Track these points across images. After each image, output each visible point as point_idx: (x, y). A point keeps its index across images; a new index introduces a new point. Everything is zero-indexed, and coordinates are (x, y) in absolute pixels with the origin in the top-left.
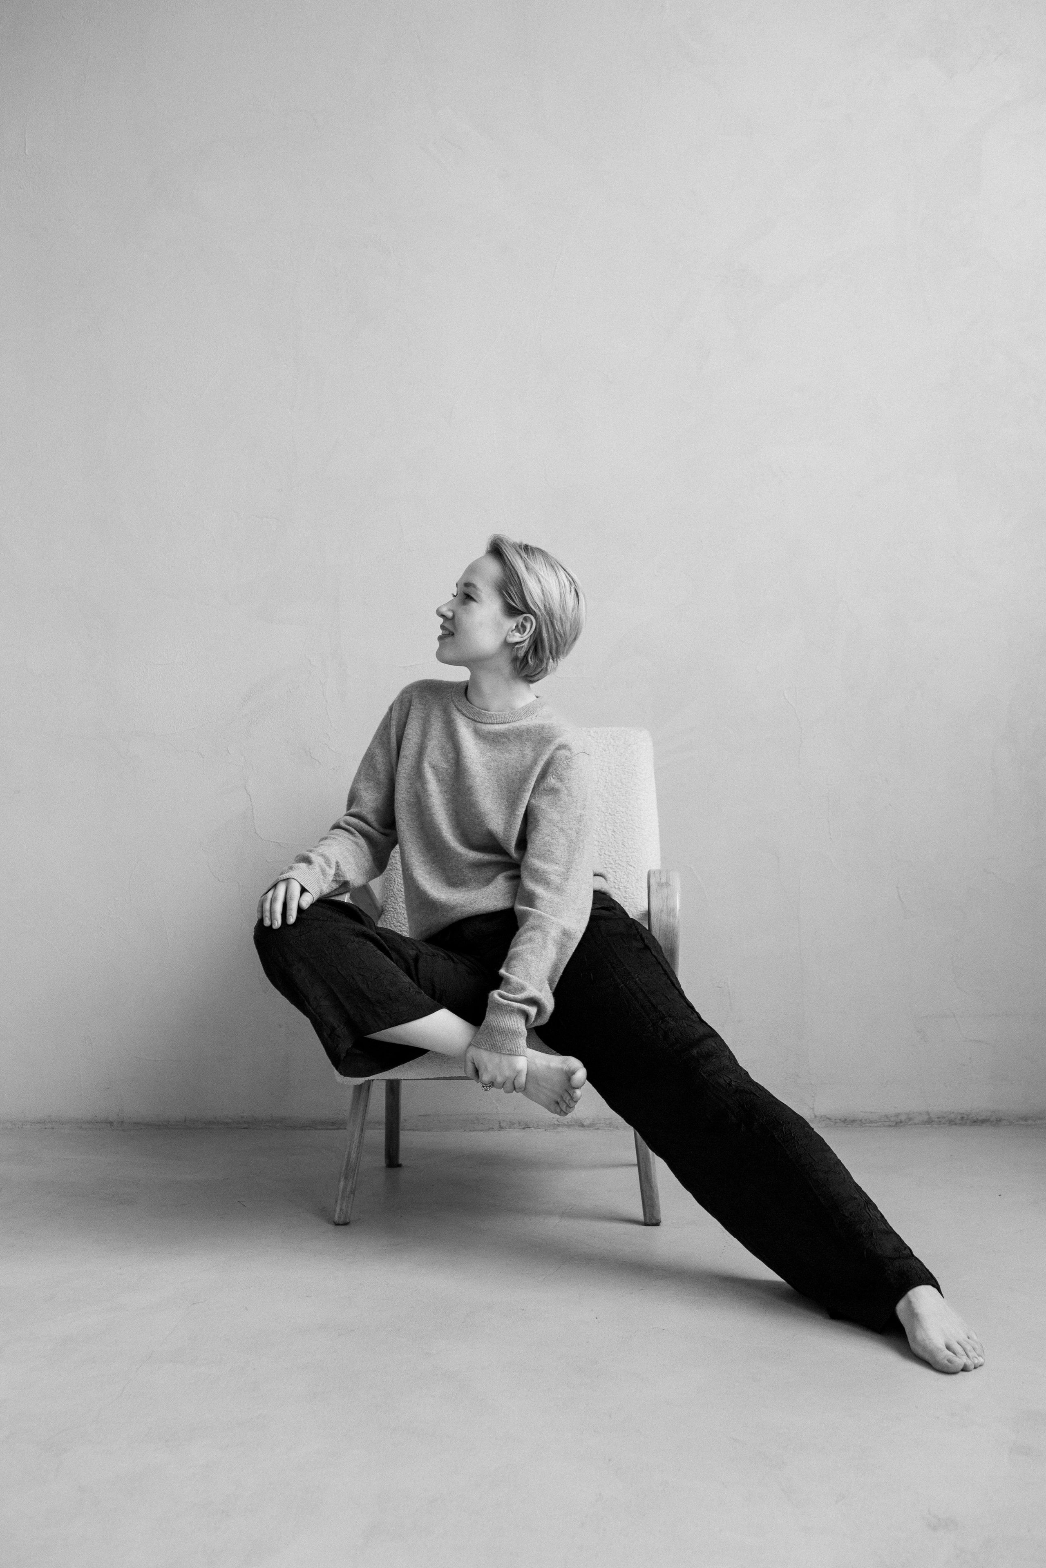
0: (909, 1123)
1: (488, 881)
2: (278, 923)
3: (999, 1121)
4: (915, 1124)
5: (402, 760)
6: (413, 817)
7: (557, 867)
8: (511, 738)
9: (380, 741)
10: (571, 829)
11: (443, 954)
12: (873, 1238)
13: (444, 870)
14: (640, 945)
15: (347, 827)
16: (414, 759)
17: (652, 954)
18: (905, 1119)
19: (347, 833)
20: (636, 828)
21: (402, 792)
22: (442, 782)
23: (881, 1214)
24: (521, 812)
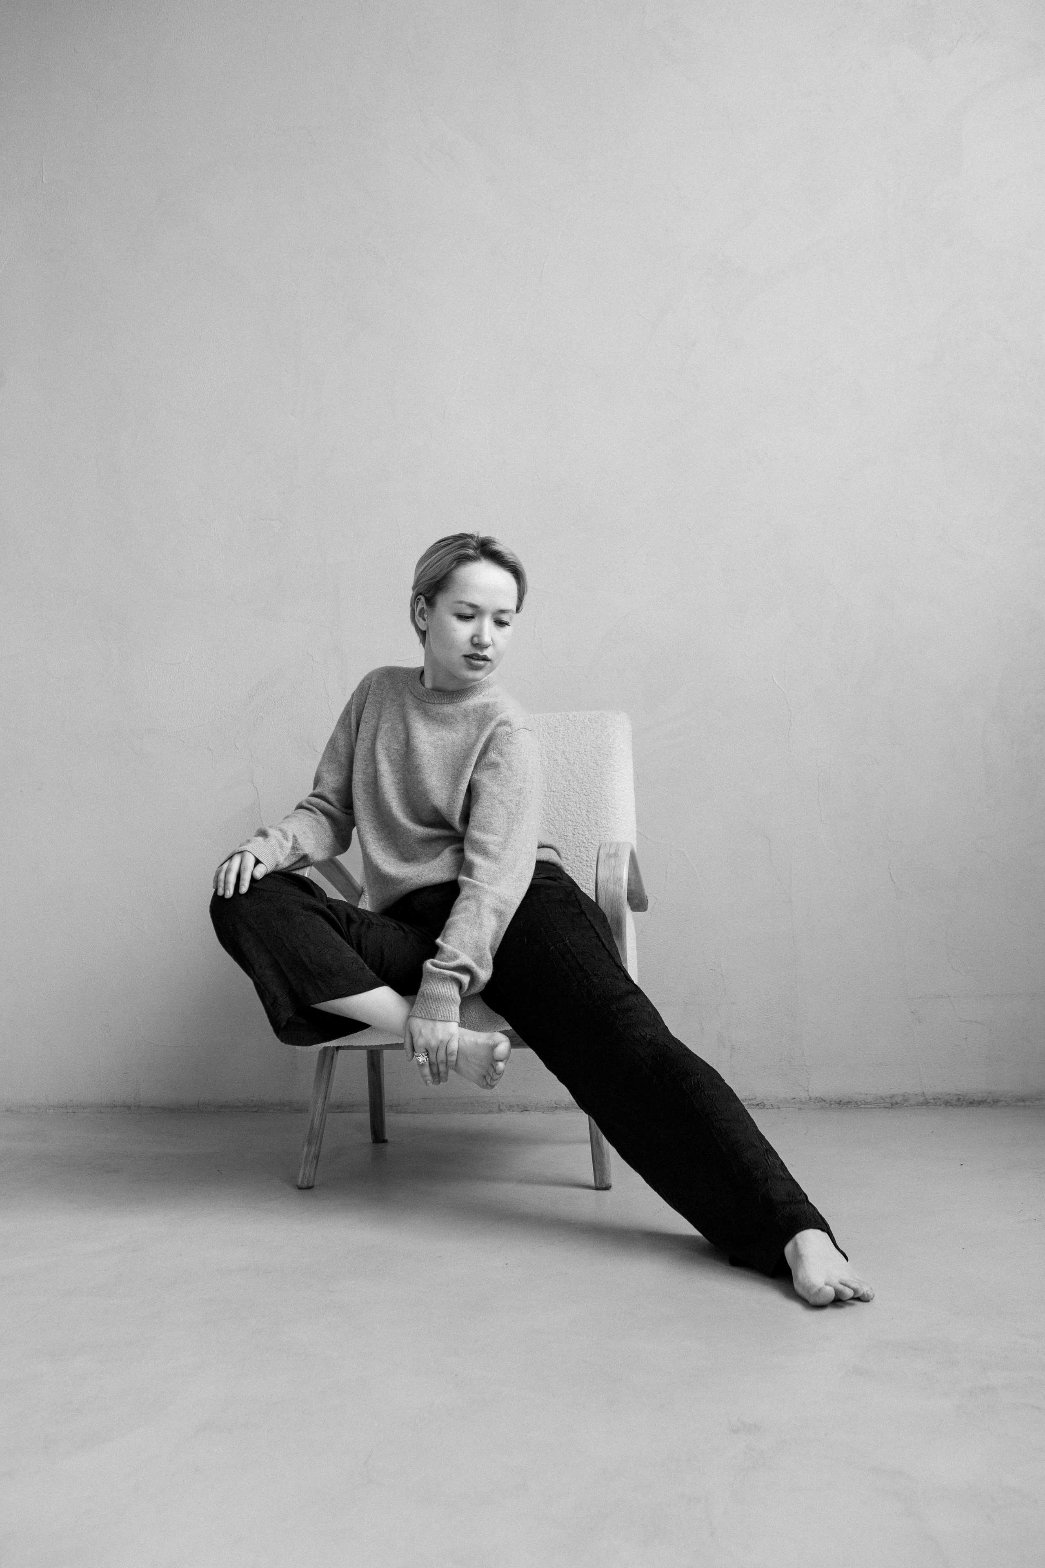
0: (905, 1105)
1: (437, 855)
2: (230, 892)
3: (996, 1102)
4: (911, 1106)
5: (359, 742)
6: (369, 796)
7: (495, 838)
8: (459, 719)
9: (342, 725)
10: (511, 801)
11: (394, 925)
12: (768, 1184)
13: (397, 846)
14: (577, 911)
15: (310, 806)
16: (370, 741)
17: (587, 918)
18: (901, 1101)
19: (308, 811)
20: (609, 808)
21: (359, 773)
22: (393, 762)
23: (782, 1162)
24: (464, 787)
